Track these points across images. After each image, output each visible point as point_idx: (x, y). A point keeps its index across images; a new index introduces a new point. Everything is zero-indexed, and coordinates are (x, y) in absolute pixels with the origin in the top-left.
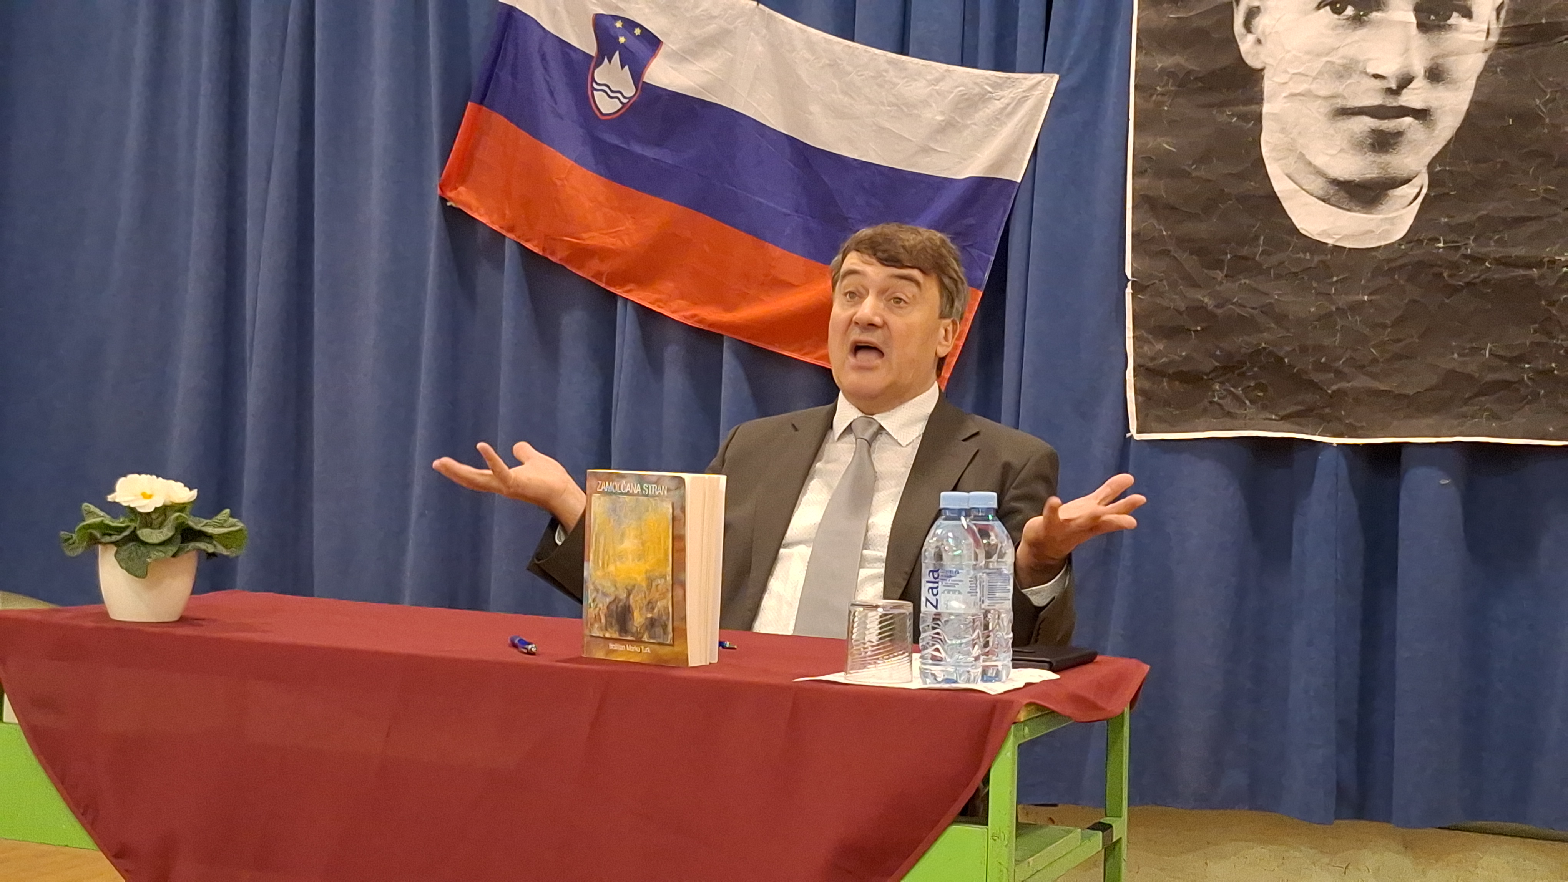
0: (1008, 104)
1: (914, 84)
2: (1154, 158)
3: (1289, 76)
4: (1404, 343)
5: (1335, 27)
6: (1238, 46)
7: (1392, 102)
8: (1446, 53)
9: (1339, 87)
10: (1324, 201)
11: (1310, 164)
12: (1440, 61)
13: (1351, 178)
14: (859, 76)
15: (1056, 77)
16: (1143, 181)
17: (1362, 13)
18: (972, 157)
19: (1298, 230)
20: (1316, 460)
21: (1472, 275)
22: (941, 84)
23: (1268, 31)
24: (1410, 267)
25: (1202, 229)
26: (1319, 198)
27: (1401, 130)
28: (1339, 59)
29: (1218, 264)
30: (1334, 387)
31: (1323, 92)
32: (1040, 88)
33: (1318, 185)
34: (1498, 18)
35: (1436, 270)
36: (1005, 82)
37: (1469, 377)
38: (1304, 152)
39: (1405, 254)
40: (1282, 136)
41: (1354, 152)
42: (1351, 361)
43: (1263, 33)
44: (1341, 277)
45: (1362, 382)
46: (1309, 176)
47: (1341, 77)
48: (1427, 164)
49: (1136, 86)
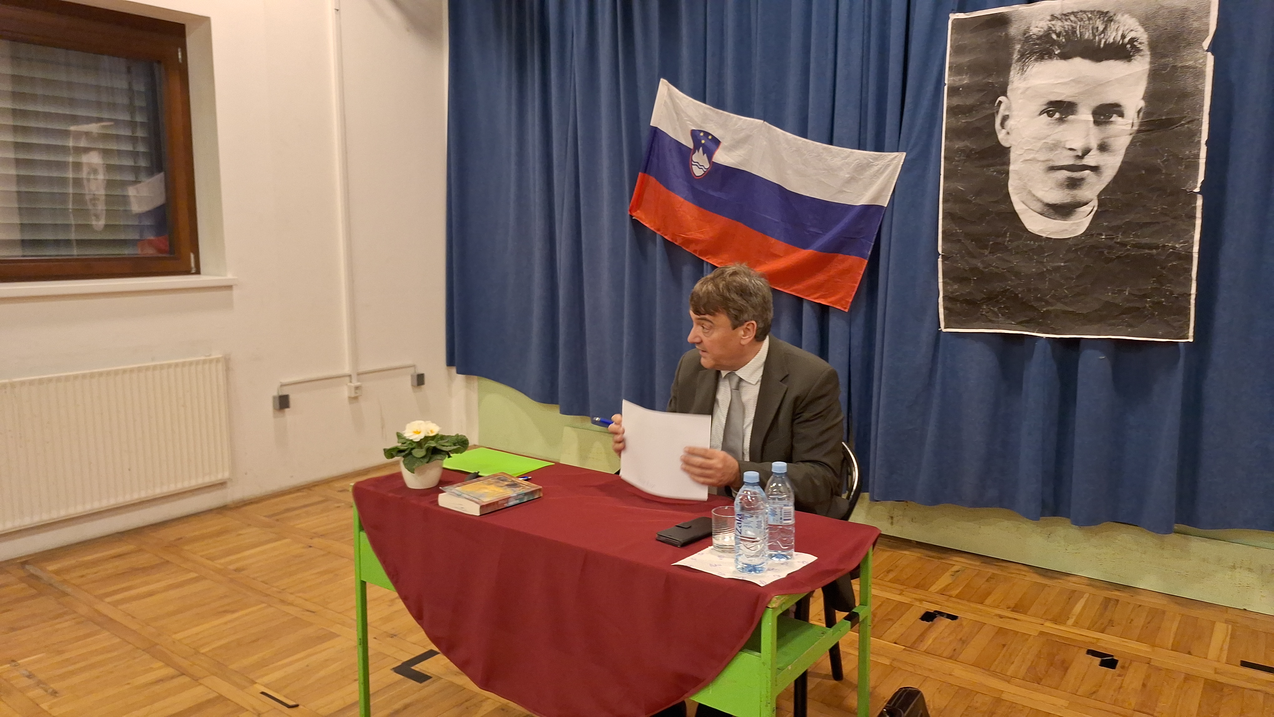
0: (881, 168)
1: (835, 159)
2: (954, 194)
3: (1024, 150)
4: (1083, 287)
5: (1049, 124)
6: (997, 136)
7: (1079, 163)
8: (1108, 136)
9: (1051, 155)
10: (1041, 214)
11: (1034, 196)
12: (1106, 140)
13: (1055, 203)
14: (810, 156)
15: (905, 154)
16: (947, 205)
17: (1064, 116)
18: (863, 194)
19: (1027, 230)
20: (1034, 345)
21: (1120, 253)
22: (848, 159)
23: (1013, 127)
24: (1086, 249)
25: (978, 229)
26: (1039, 213)
27: (1083, 177)
28: (1051, 140)
29: (985, 247)
30: (1045, 309)
31: (1042, 159)
32: (896, 159)
33: (1038, 206)
34: (1138, 117)
35: (1101, 250)
36: (879, 157)
37: (1117, 305)
38: (1031, 189)
39: (1084, 241)
40: (1019, 181)
41: (1059, 189)
42: (1053, 296)
43: (1010, 128)
44: (1049, 254)
45: (1059, 307)
46: (1035, 202)
47: (1052, 150)
48: (1097, 195)
49: (945, 158)
